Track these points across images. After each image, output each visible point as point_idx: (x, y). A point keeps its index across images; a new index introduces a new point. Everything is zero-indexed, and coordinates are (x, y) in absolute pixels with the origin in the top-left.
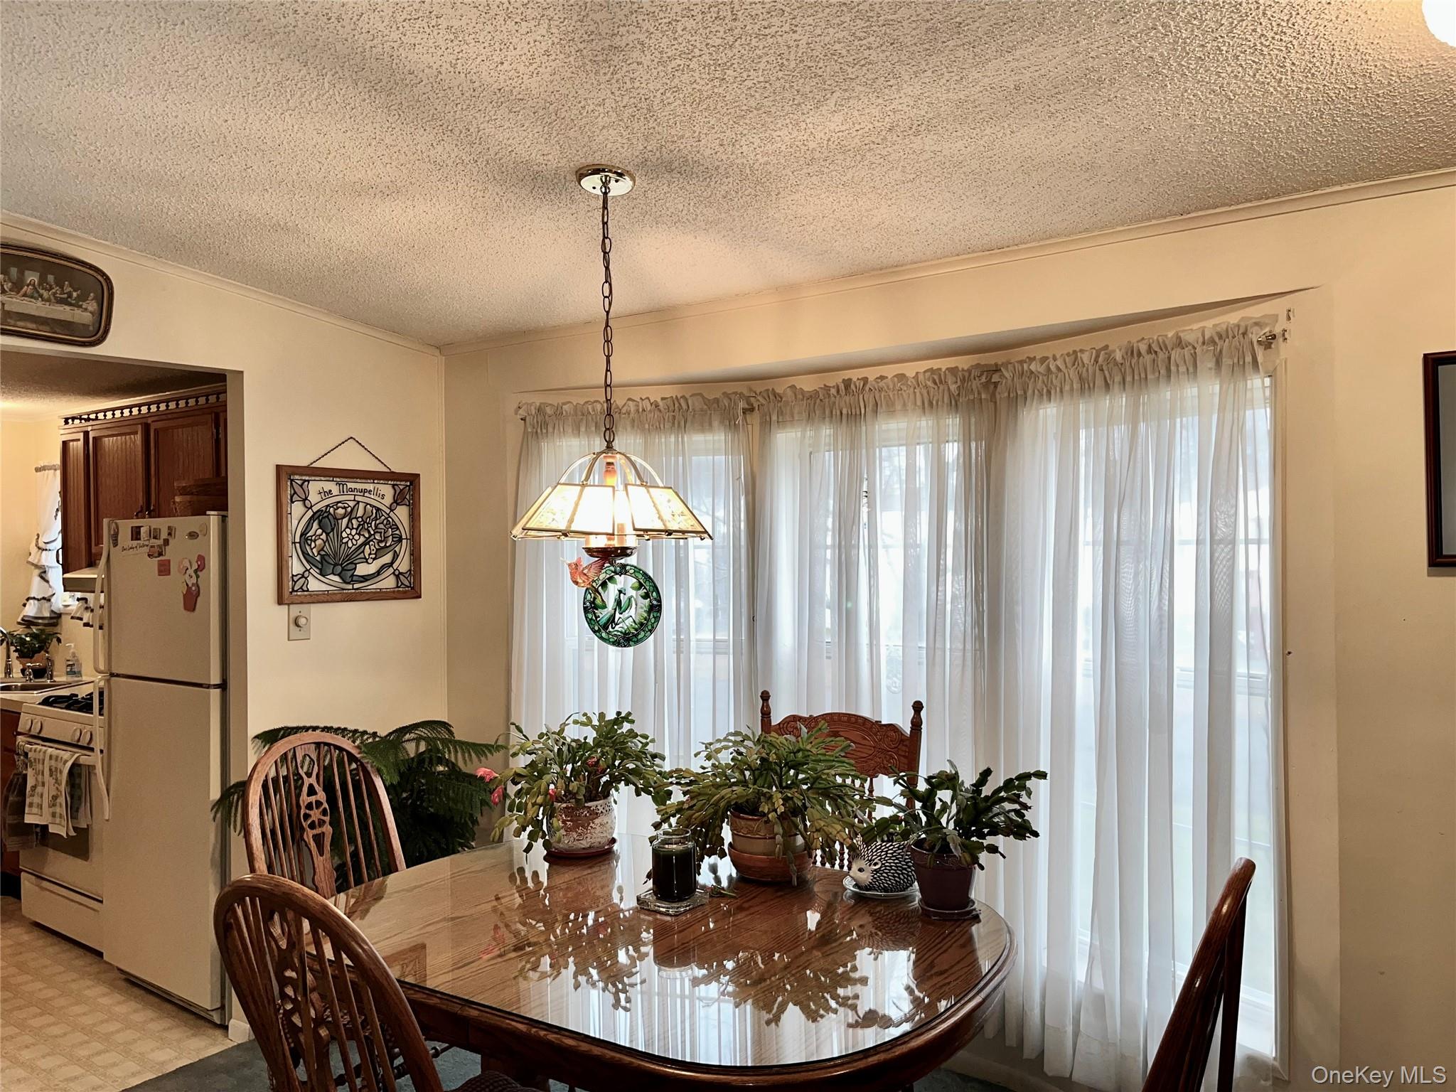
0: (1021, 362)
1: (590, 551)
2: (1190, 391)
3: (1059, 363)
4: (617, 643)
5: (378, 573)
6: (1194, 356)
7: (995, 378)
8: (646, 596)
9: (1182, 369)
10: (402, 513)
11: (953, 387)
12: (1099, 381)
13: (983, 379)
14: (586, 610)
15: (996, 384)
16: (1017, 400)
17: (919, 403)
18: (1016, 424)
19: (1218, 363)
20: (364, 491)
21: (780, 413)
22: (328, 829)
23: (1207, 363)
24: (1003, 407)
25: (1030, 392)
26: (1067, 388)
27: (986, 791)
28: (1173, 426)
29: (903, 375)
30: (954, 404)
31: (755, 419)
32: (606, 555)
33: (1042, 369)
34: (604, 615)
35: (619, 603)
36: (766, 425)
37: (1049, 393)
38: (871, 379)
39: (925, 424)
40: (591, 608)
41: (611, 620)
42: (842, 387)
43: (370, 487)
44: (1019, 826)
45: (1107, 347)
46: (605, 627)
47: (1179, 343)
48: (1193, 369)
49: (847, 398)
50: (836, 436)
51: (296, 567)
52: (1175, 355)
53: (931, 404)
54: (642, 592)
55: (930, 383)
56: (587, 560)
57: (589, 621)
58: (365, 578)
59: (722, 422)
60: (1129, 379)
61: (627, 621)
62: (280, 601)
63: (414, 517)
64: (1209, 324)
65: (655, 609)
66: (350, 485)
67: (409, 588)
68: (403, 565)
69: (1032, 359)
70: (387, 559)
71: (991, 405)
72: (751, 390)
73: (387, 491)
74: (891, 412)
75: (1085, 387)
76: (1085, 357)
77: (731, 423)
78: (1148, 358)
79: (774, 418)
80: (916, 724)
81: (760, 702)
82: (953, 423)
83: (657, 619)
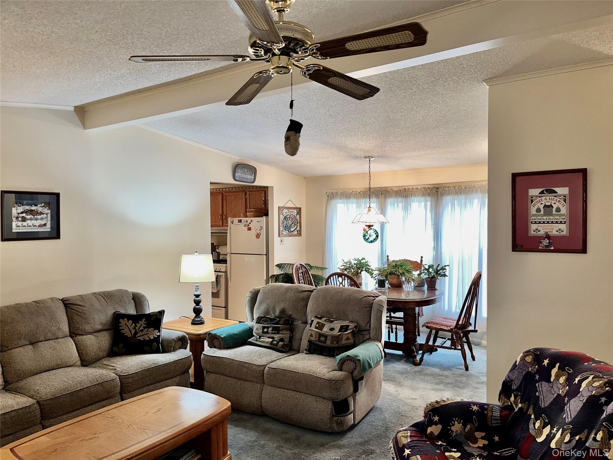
0: (443, 187)
1: (366, 226)
2: (476, 195)
3: (451, 188)
4: (370, 242)
5: (294, 230)
6: (477, 189)
7: (438, 190)
8: (375, 234)
9: (475, 192)
10: (298, 216)
11: (429, 192)
12: (459, 192)
13: (435, 190)
14: (363, 237)
15: (438, 191)
16: (443, 195)
17: (421, 194)
18: (442, 199)
19: (481, 191)
20: (292, 212)
21: (389, 195)
22: (303, 281)
23: (479, 191)
24: (439, 196)
25: (445, 194)
26: (453, 193)
27: (439, 268)
28: (473, 201)
29: (417, 188)
30: (429, 195)
31: (383, 196)
32: (370, 226)
33: (448, 189)
34: (367, 237)
35: (370, 235)
36: (385, 197)
37: (449, 194)
38: (410, 188)
39: (423, 199)
40: (364, 236)
41: (368, 238)
42: (404, 190)
43: (293, 211)
44: (444, 275)
45: (461, 186)
46: (367, 240)
47: (474, 187)
48: (477, 192)
49: (405, 193)
50: (402, 200)
51: (281, 229)
52: (473, 188)
53: (424, 195)
54: (375, 233)
55: (424, 191)
56: (366, 227)
57: (364, 239)
58: (292, 231)
59: (375, 197)
60: (465, 192)
61: (371, 239)
62: (279, 236)
63: (300, 217)
64: (480, 183)
65: (377, 236)
66: (290, 211)
67: (299, 234)
68: (298, 228)
69: (446, 187)
70: (296, 227)
71: (437, 195)
72: (381, 190)
73: (295, 211)
74: (415, 196)
75: (457, 193)
76: (456, 188)
77: (377, 197)
78: (468, 189)
79: (388, 196)
80: (421, 261)
81: (387, 258)
82: (429, 199)
83: (378, 238)
